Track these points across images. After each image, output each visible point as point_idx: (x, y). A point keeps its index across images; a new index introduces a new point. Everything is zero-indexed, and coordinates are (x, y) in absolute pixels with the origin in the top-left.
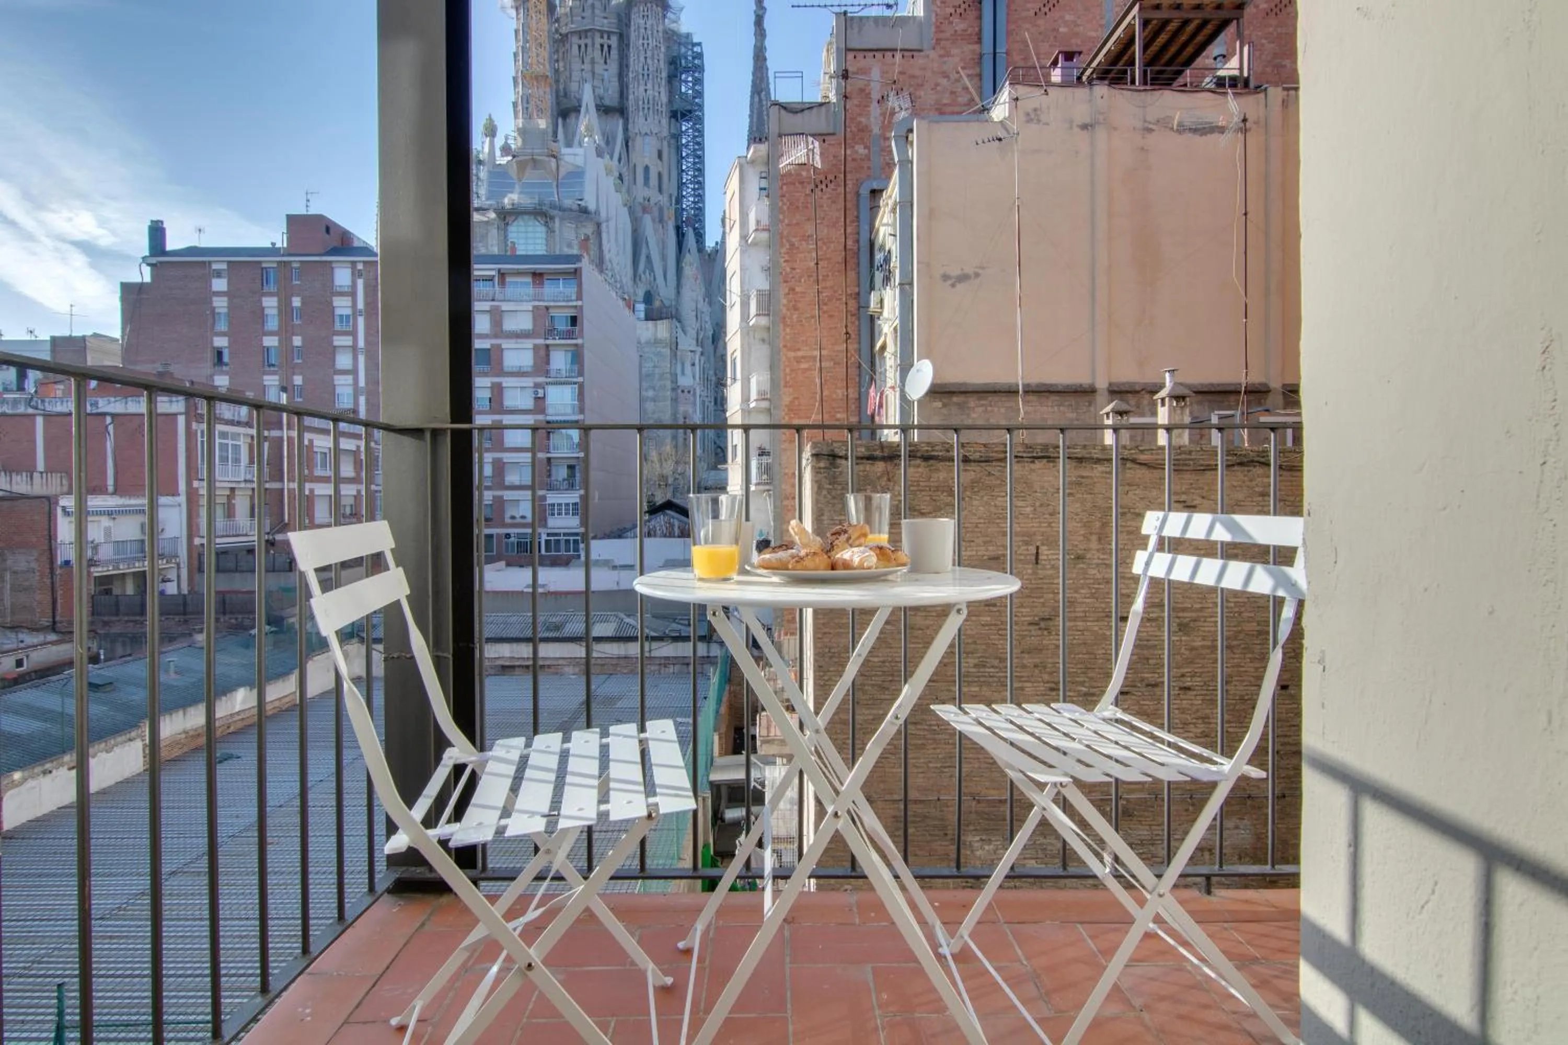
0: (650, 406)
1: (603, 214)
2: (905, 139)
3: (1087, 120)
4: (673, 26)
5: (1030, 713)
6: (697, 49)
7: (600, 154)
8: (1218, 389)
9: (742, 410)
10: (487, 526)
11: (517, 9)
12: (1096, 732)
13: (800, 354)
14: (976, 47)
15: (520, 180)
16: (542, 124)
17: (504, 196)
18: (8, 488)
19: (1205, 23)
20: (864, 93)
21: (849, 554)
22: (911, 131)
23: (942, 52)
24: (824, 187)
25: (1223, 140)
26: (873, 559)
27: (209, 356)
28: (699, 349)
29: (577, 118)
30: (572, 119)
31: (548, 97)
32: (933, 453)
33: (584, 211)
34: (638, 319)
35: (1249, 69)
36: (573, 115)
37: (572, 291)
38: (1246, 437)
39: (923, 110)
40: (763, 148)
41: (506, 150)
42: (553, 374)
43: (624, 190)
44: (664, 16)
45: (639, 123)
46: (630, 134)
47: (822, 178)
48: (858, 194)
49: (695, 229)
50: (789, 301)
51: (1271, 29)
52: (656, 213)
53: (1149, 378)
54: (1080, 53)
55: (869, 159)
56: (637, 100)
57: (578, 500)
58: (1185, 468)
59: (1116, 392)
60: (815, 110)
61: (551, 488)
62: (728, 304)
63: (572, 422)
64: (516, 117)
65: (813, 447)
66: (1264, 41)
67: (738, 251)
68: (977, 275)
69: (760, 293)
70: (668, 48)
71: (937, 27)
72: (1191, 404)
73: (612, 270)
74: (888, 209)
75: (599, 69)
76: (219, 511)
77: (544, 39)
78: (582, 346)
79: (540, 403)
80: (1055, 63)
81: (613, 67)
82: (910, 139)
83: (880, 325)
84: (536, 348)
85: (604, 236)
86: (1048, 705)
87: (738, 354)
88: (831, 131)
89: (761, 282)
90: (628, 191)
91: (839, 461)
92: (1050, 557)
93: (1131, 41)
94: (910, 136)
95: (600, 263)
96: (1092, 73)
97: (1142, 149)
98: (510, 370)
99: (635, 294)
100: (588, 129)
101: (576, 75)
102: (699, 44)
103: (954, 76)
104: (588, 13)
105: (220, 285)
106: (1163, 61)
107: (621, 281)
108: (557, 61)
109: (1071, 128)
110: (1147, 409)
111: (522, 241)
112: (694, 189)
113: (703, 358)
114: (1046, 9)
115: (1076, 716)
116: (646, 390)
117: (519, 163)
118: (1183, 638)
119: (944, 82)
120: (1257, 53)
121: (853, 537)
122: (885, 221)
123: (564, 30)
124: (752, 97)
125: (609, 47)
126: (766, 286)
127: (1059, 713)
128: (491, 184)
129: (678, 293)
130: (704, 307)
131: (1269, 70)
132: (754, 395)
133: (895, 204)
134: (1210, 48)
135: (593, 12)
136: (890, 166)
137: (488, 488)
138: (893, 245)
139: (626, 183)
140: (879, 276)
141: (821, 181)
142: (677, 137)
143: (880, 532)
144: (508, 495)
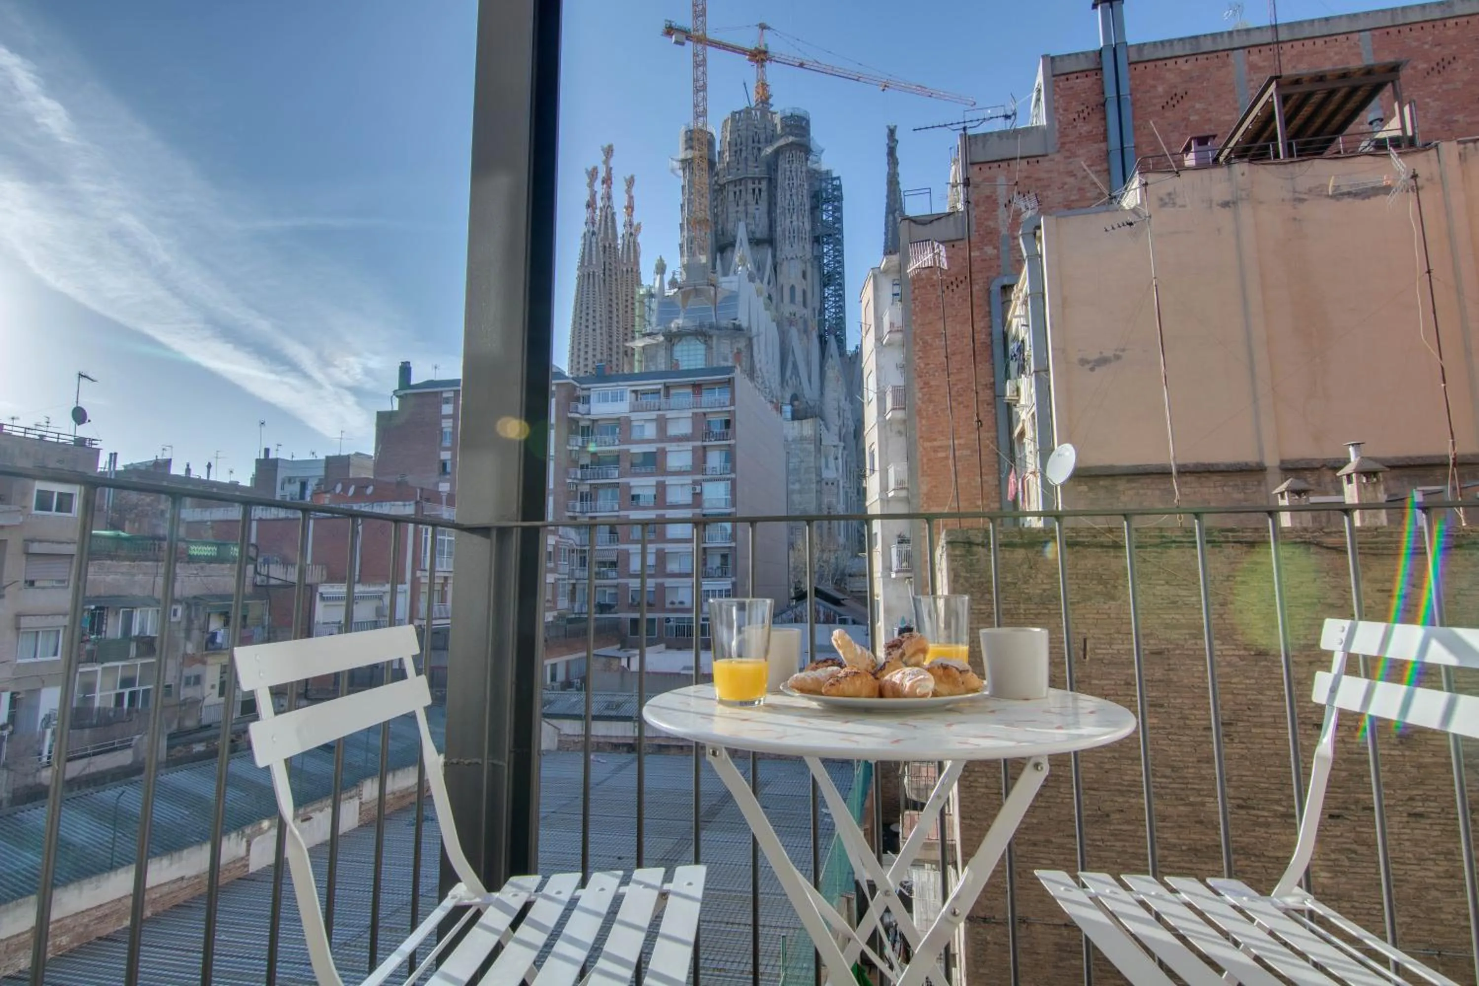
0: (796, 498)
1: (754, 331)
2: (1034, 235)
3: (1228, 198)
4: (815, 166)
5: (1173, 891)
6: (836, 182)
7: (751, 279)
8: (1419, 462)
9: (882, 500)
10: (649, 611)
11: (684, 170)
12: (1271, 933)
13: (936, 444)
14: (1103, 145)
15: (684, 307)
16: (703, 259)
17: (671, 322)
18: (283, 577)
19: (1354, 90)
20: (991, 201)
21: (899, 675)
22: (1039, 227)
23: (1068, 154)
24: (954, 287)
25: (1389, 200)
26: (930, 684)
27: (437, 467)
28: (842, 444)
29: (733, 251)
30: (728, 254)
31: (709, 236)
32: (1079, 539)
33: (738, 329)
34: (786, 419)
35: (1413, 128)
36: (729, 249)
37: (726, 397)
38: (1462, 516)
39: (1051, 208)
40: (895, 258)
41: (673, 283)
42: (709, 472)
43: (772, 308)
44: (807, 159)
45: (786, 250)
46: (778, 260)
47: (953, 279)
48: (989, 292)
49: (836, 336)
50: (924, 395)
51: (1435, 87)
52: (801, 325)
53: (1329, 453)
54: (1214, 136)
55: (999, 258)
56: (784, 231)
57: (730, 587)
58: (1385, 552)
59: (1289, 469)
60: (943, 220)
61: (706, 575)
62: (865, 401)
63: (725, 514)
64: (682, 255)
65: (947, 535)
66: (1428, 100)
67: (874, 353)
68: (1118, 358)
69: (895, 389)
70: (811, 185)
71: (1061, 132)
72: (1385, 479)
73: (763, 377)
74: (1019, 302)
75: (751, 208)
76: (436, 597)
77: (706, 190)
78: (735, 445)
79: (697, 498)
80: (1187, 149)
81: (763, 206)
82: (1038, 234)
83: (1017, 413)
84: (694, 450)
85: (755, 348)
86: (1203, 881)
87: (876, 447)
88: (960, 237)
89: (896, 379)
90: (777, 309)
91: (975, 549)
92: (1225, 653)
93: (1271, 118)
94: (1038, 232)
95: (751, 373)
96: (1230, 153)
97: (1295, 219)
98: (673, 469)
99: (783, 397)
100: (741, 259)
101: (732, 216)
102: (838, 178)
103: (1080, 174)
104: (742, 166)
105: (447, 409)
106: (1309, 132)
107: (770, 387)
108: (716, 207)
109: (1211, 207)
110: (1330, 487)
111: (685, 358)
112: (835, 302)
113: (846, 452)
114: (1175, 102)
115: (1243, 902)
116: (793, 484)
117: (684, 294)
118: (1407, 753)
119: (1070, 180)
120: (1421, 113)
121: (907, 654)
122: (1017, 313)
123: (721, 182)
124: (887, 217)
125: (760, 190)
126: (901, 382)
127: (1218, 894)
128: (661, 312)
129: (822, 394)
130: (846, 405)
131: (1438, 126)
132: (892, 484)
133: (1026, 296)
134: (1363, 113)
135: (746, 164)
136: (1020, 262)
137: (651, 576)
138: (1026, 335)
139: (774, 302)
140: (1013, 366)
141: (950, 282)
142: (818, 258)
143: (957, 642)
144: (669, 582)
